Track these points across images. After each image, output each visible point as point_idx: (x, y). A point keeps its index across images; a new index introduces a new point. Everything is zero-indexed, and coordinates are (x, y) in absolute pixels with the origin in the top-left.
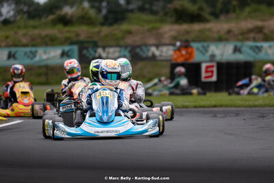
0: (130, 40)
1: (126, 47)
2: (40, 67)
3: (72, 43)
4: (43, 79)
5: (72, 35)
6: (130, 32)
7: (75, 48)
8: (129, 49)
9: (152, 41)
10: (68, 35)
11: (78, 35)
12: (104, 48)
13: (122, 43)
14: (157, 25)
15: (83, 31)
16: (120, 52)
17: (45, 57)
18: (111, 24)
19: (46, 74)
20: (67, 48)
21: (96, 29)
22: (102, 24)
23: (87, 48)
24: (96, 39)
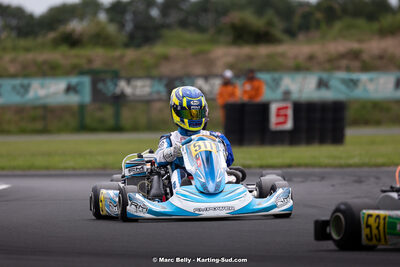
0: (166, 69)
1: (160, 78)
2: (35, 108)
3: (82, 73)
4: (39, 125)
5: (83, 62)
6: (166, 58)
7: (86, 80)
8: (165, 82)
9: (198, 70)
10: (75, 61)
11: (90, 61)
12: (129, 81)
13: (155, 72)
14: (206, 47)
15: (98, 56)
16: (152, 86)
17: (42, 93)
18: (139, 46)
19: (44, 118)
20: (74, 80)
21: (117, 53)
22: (127, 45)
23: (104, 81)
24: (116, 66)
